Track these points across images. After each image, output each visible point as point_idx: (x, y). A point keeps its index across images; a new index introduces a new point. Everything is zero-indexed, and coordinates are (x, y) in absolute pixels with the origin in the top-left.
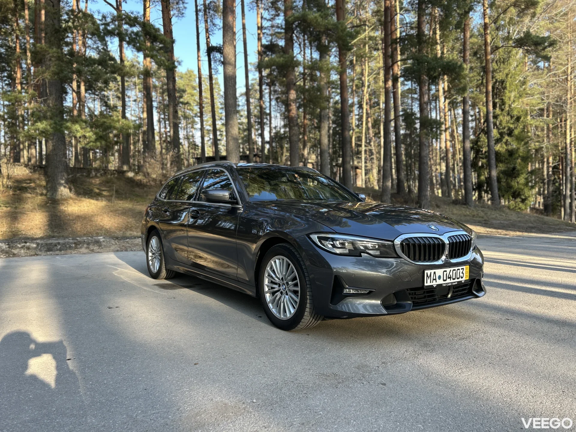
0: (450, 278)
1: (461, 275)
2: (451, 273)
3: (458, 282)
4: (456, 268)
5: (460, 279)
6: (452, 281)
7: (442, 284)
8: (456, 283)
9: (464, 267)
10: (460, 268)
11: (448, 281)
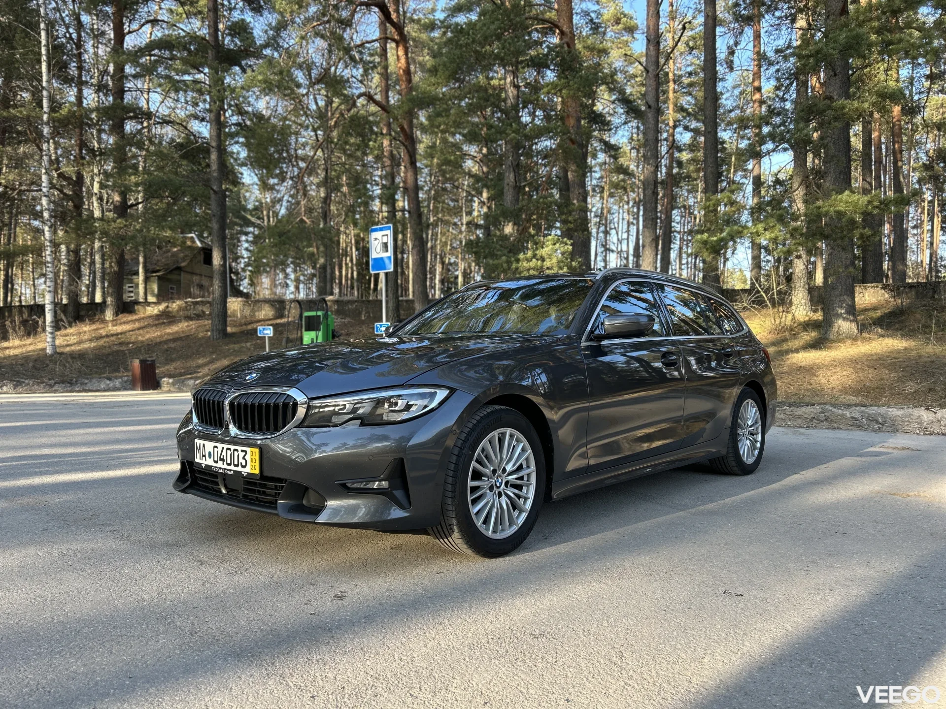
0: (222, 460)
1: (241, 460)
2: (224, 453)
3: (234, 471)
4: (233, 447)
5: (240, 469)
6: (225, 466)
7: (211, 467)
8: (232, 473)
9: (248, 449)
10: (240, 448)
11: (220, 464)
